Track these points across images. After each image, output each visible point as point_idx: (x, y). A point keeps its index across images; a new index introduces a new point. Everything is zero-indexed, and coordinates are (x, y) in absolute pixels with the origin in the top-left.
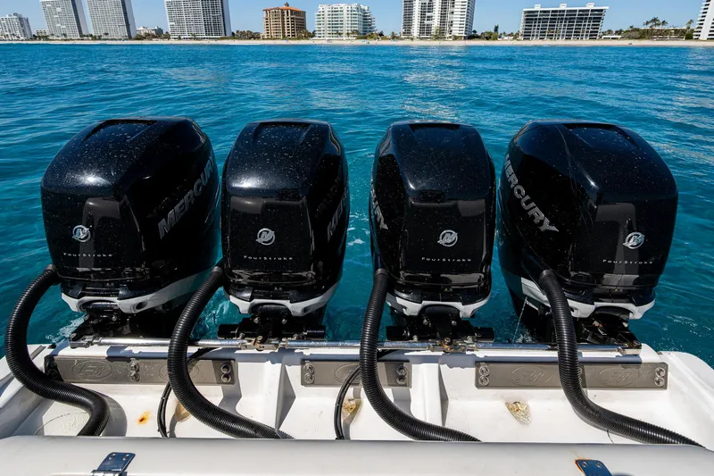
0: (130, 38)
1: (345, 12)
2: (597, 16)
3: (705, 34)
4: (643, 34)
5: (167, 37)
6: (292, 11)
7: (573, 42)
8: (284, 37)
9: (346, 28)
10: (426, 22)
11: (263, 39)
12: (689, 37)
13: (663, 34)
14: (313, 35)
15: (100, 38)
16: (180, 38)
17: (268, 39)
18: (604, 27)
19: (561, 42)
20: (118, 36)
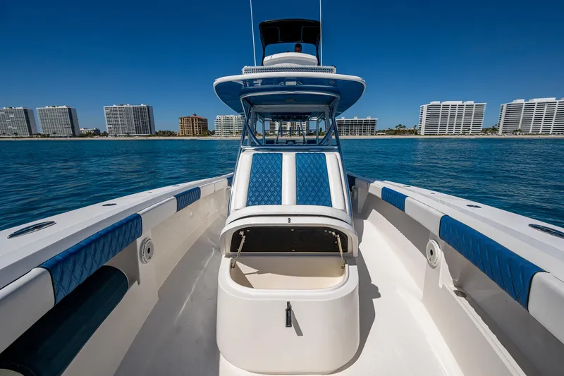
0: (74, 135)
1: (234, 120)
2: (373, 124)
3: (422, 133)
4: (396, 133)
5: (105, 134)
6: (199, 119)
7: (363, 137)
8: (194, 135)
9: (235, 129)
10: (283, 126)
11: (179, 136)
12: (416, 134)
13: (404, 132)
14: (213, 133)
15: (48, 136)
16: (116, 136)
17: (182, 136)
18: (377, 129)
19: (357, 137)
20: (64, 134)
